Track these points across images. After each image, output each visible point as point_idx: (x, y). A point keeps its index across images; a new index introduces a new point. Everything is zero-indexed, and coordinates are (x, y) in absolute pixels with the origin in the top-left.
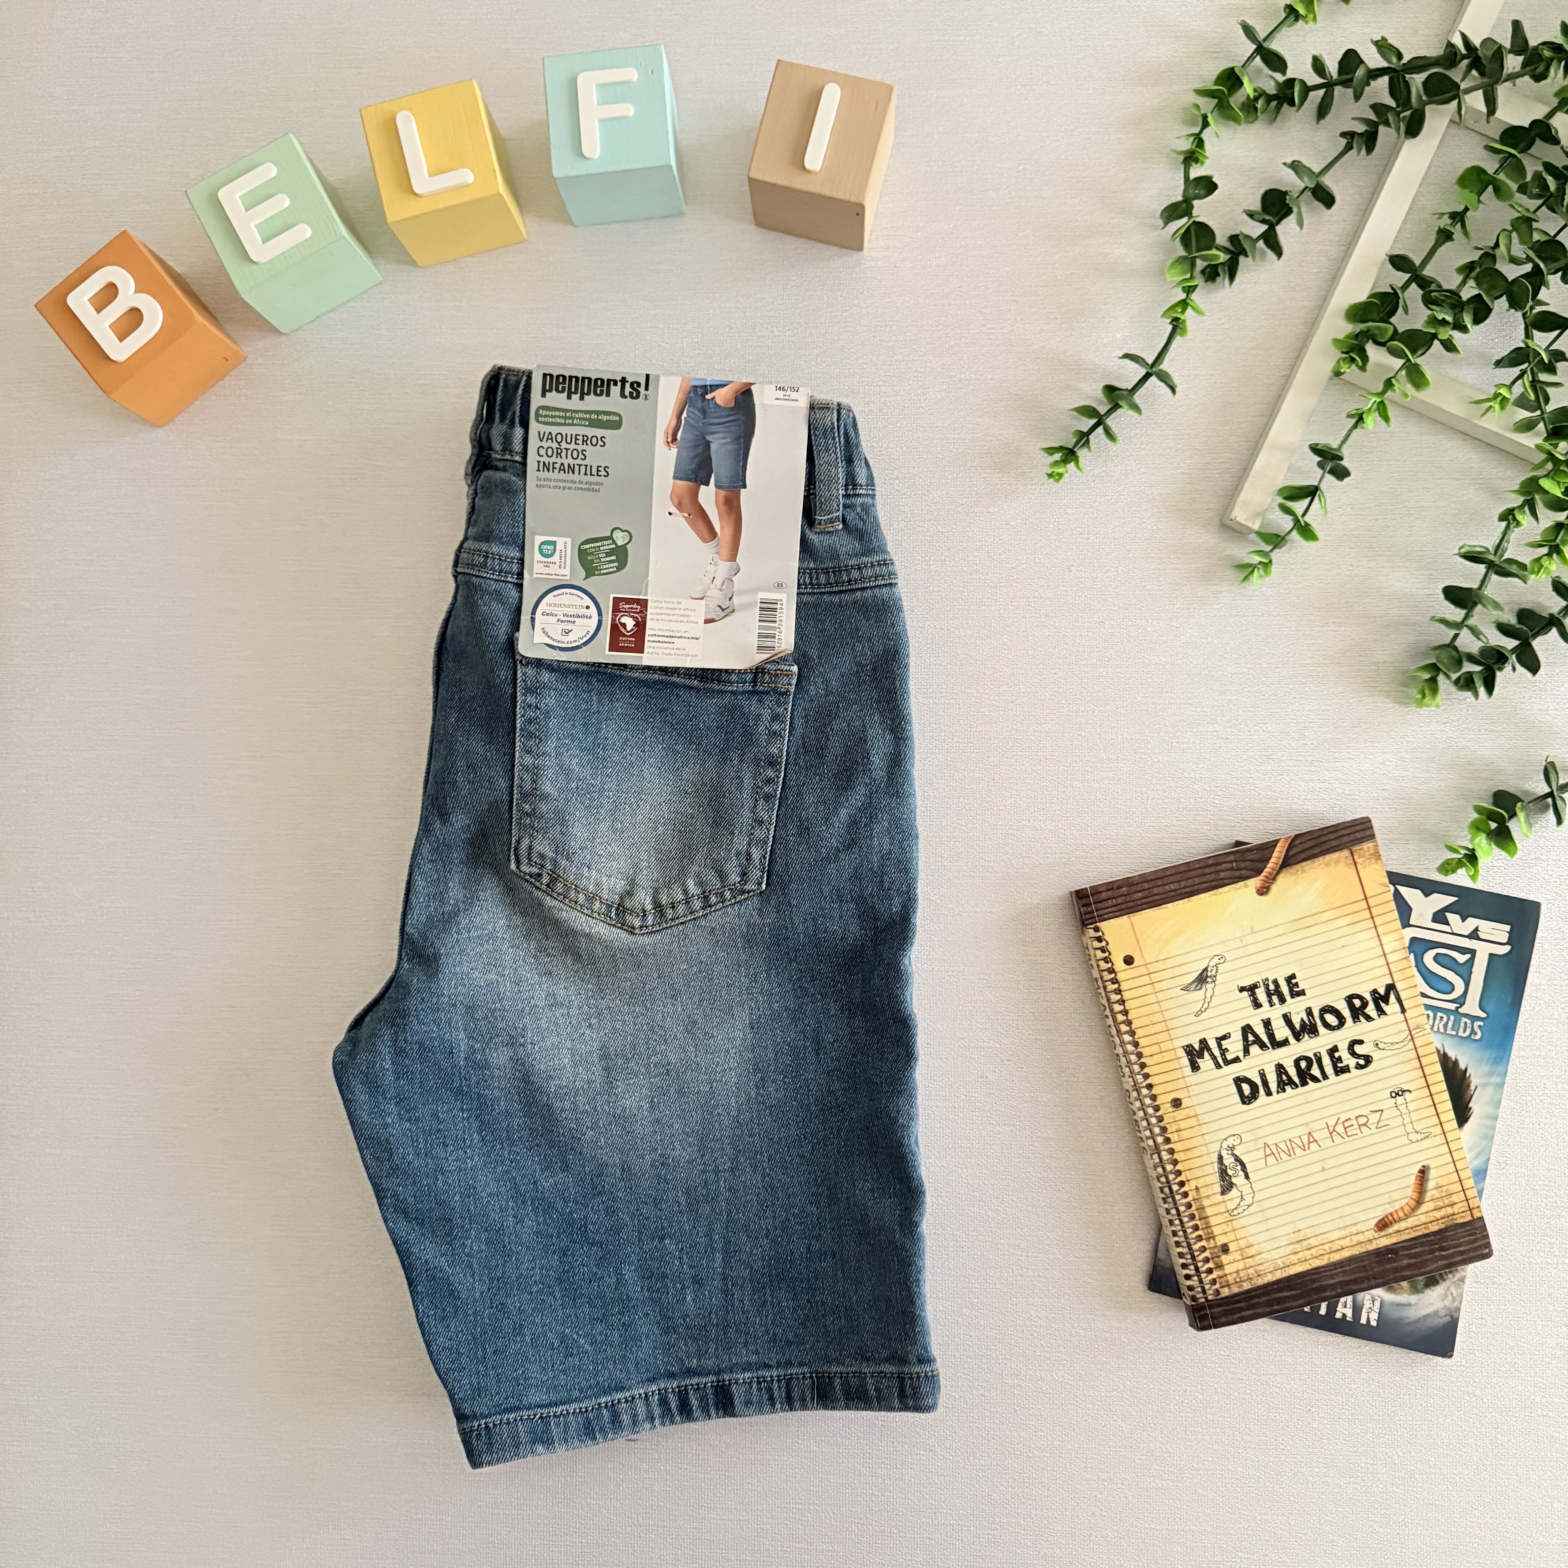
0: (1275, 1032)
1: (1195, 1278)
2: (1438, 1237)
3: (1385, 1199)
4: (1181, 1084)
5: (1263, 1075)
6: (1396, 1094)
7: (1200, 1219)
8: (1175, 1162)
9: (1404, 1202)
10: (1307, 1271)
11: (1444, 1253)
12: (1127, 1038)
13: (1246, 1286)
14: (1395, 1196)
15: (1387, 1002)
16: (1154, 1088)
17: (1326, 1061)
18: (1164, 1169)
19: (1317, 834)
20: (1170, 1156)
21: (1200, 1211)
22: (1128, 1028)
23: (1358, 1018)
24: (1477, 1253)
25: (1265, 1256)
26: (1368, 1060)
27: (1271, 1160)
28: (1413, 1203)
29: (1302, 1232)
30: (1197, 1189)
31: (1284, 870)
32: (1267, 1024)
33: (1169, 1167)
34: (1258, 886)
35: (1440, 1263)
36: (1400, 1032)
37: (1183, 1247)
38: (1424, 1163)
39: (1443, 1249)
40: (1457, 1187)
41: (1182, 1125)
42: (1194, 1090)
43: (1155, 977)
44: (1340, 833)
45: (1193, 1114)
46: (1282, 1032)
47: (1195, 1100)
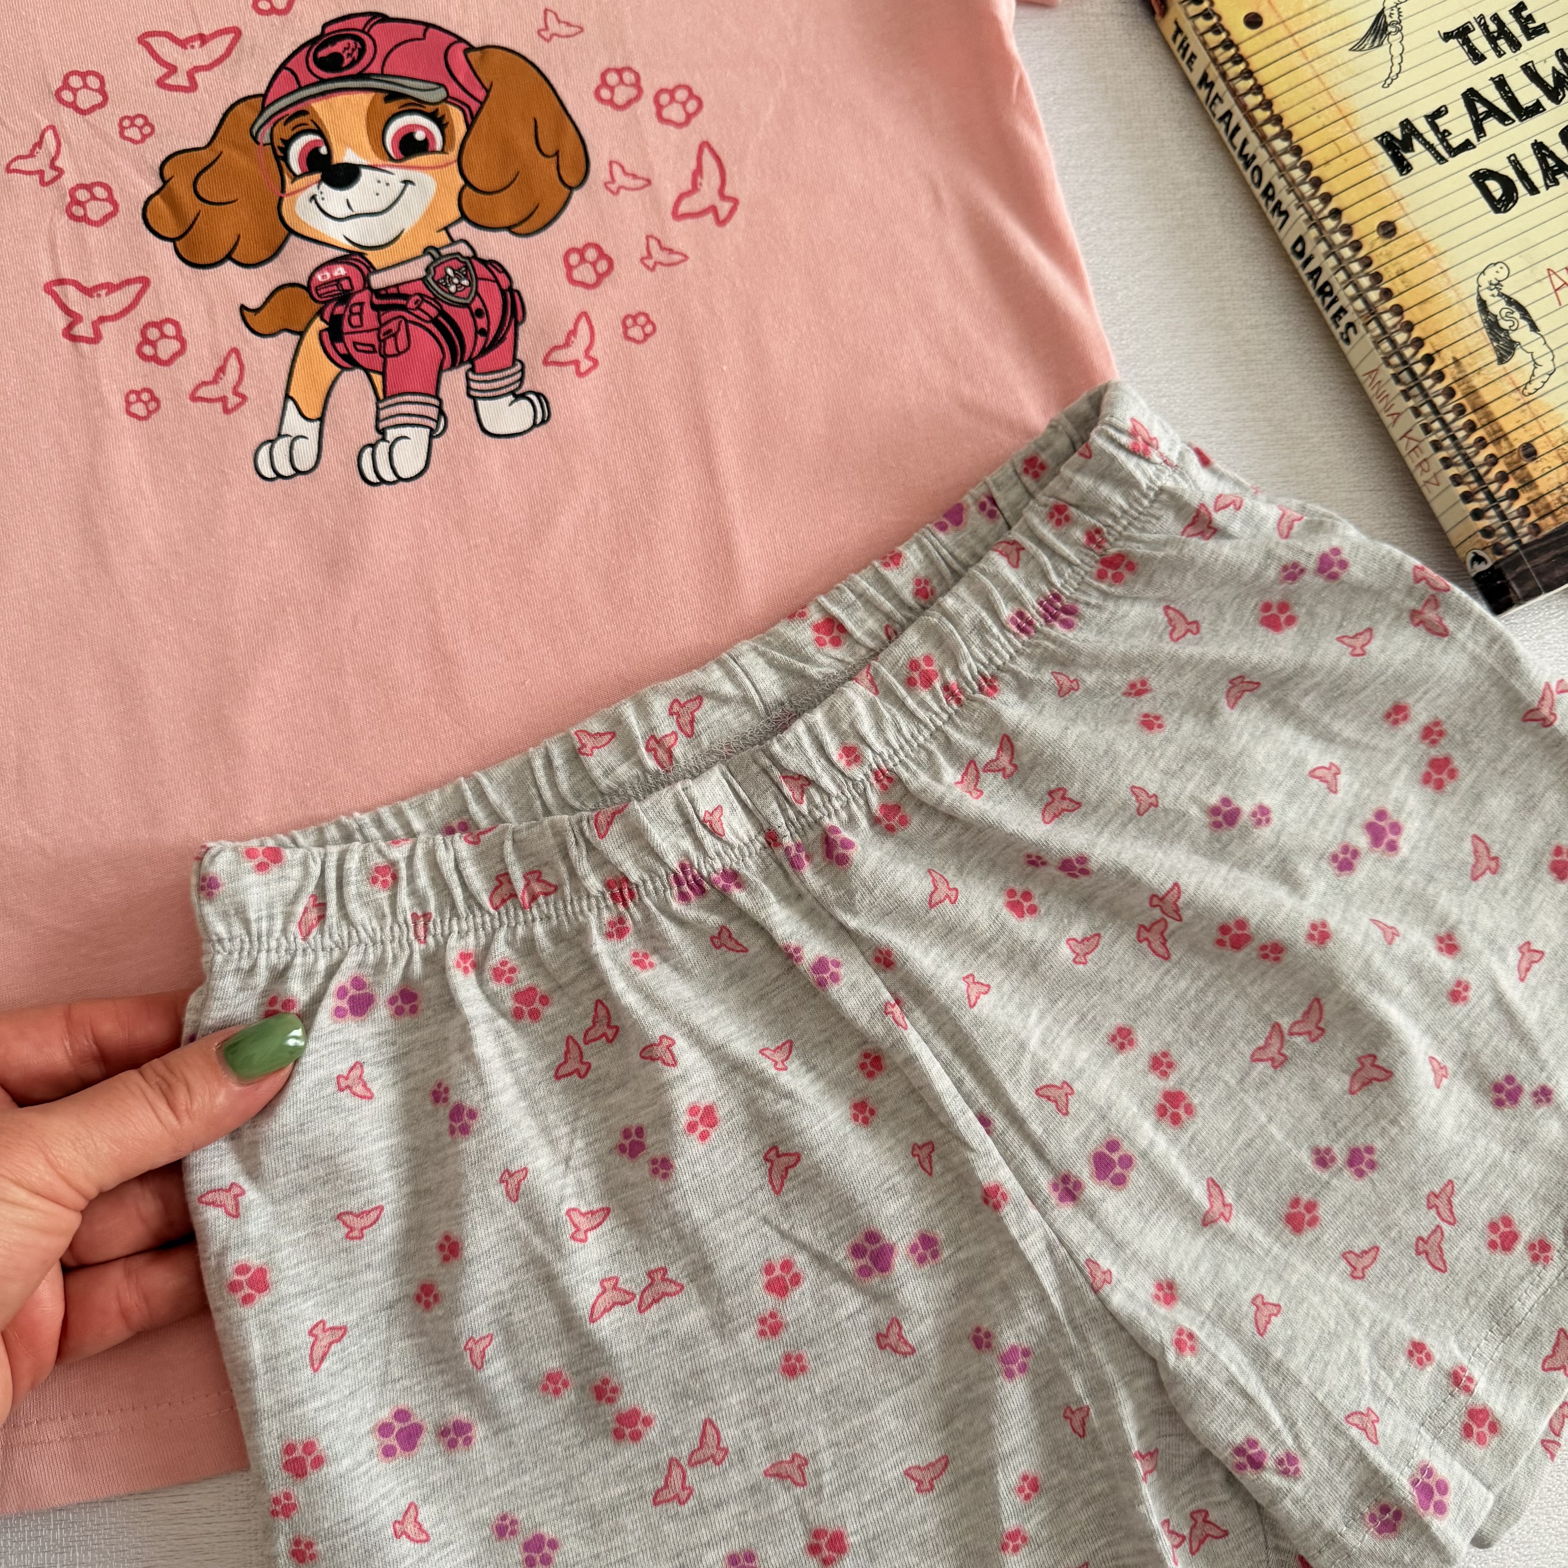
0: (1518, 95)
1: (1492, 513)
4: (1386, 196)
5: (1515, 163)
7: (1475, 411)
8: (1409, 327)
12: (1280, 145)
16: (1345, 214)
18: (1393, 342)
20: (1396, 319)
21: (1472, 397)
22: (1277, 129)
30: (1456, 361)
32: (1500, 83)
33: (1401, 338)
37: (1457, 465)
41: (1405, 262)
42: (1410, 204)
43: (1303, 38)
45: (1418, 241)
46: (1528, 93)
47: (1417, 219)
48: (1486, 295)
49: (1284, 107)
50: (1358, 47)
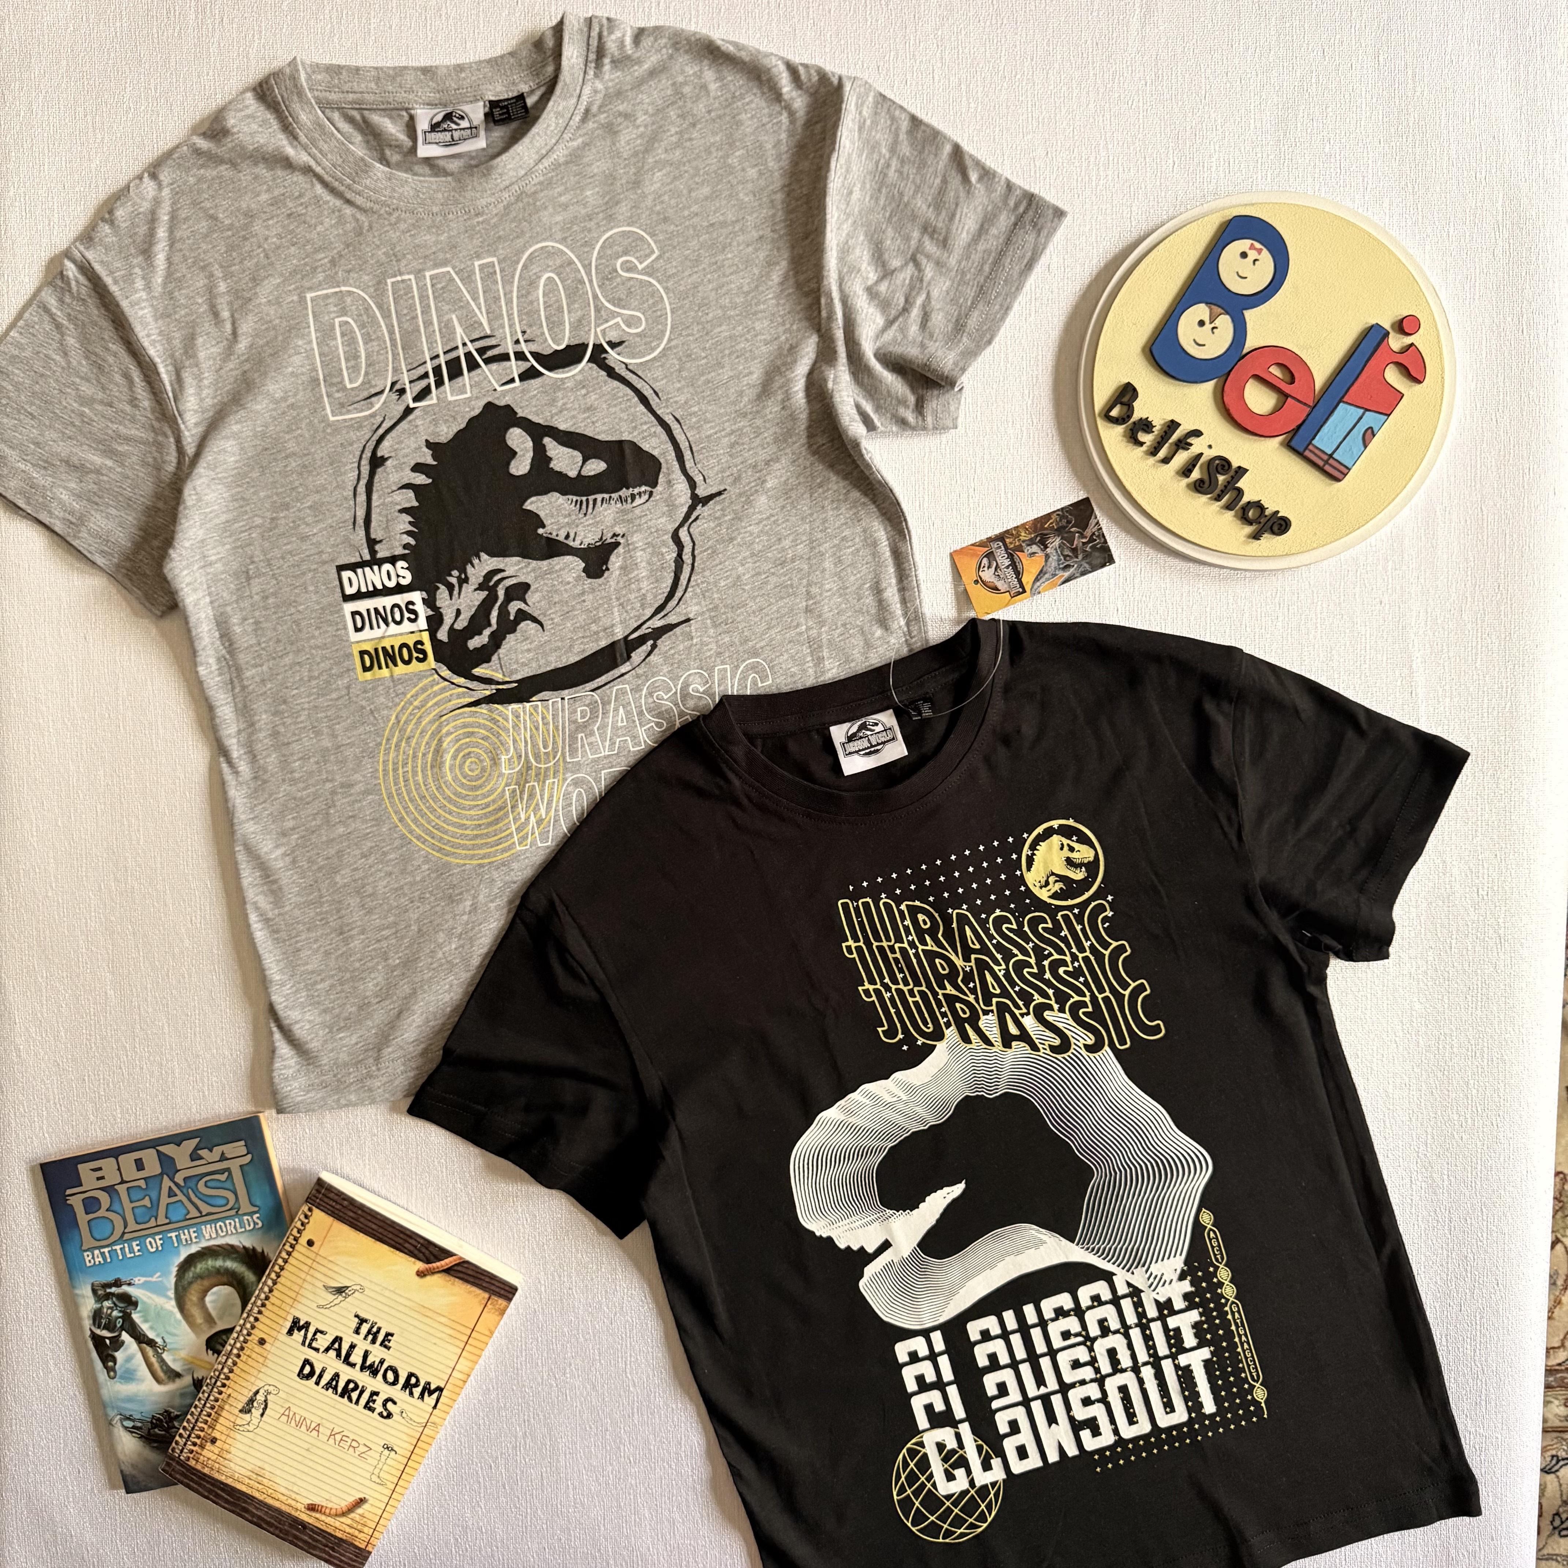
0: (353, 1355)
1: (184, 1440)
2: (336, 1541)
3: (327, 1496)
4: (274, 1333)
5: (323, 1371)
6: (388, 1448)
7: (216, 1413)
8: (231, 1371)
9: (335, 1506)
10: (248, 1494)
11: (332, 1553)
12: (270, 1282)
13: (206, 1471)
14: (333, 1499)
15: (430, 1395)
16: (258, 1322)
17: (366, 1395)
18: (223, 1368)
19: (478, 1271)
20: (231, 1364)
21: (220, 1409)
23: (406, 1389)
25: (232, 1465)
26: (389, 1416)
27: (284, 1419)
28: (339, 1512)
29: (264, 1472)
31: (444, 1274)
32: (352, 1347)
33: (226, 1370)
35: (324, 1555)
36: (421, 1417)
37: (193, 1418)
38: (367, 1497)
39: (333, 1549)
40: (373, 1525)
41: (254, 1355)
42: (277, 1344)
43: (315, 1265)
44: (494, 1282)
45: (265, 1355)
46: (356, 1358)
47: (273, 1350)
48: (261, 1391)
50: (326, 1288)
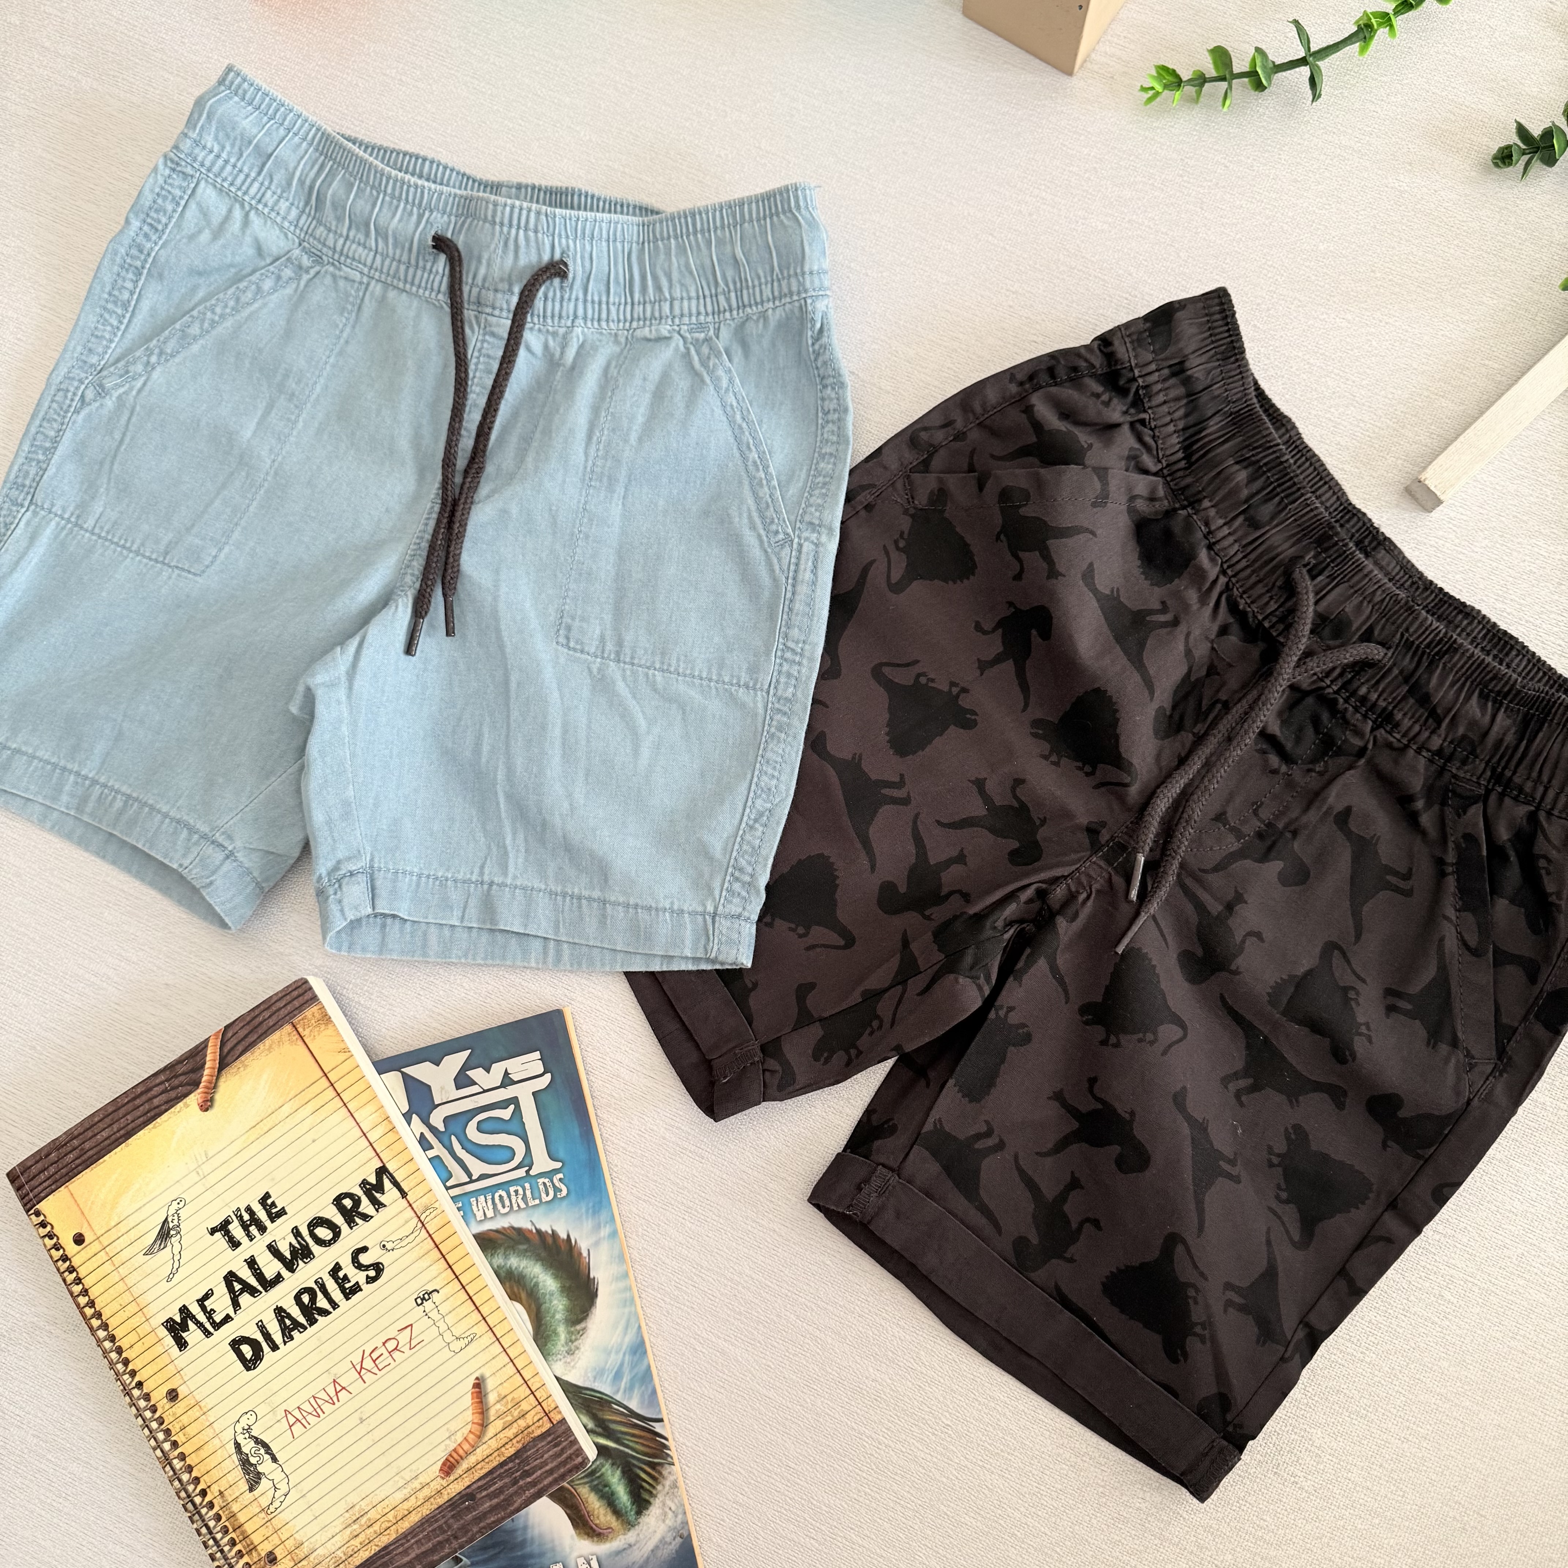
0: (263, 1270)
2: (517, 1461)
3: (443, 1434)
4: (171, 1370)
5: (262, 1328)
6: (423, 1298)
7: (234, 1530)
9: (466, 1431)
10: (375, 1554)
11: (529, 1480)
14: (453, 1426)
15: (382, 1191)
16: (145, 1384)
17: (331, 1286)
18: (180, 1481)
19: (248, 1019)
20: (182, 1463)
21: (232, 1520)
22: (99, 1322)
23: (354, 1222)
24: (568, 1466)
25: (320, 1551)
26: (378, 1268)
27: (298, 1428)
28: (477, 1429)
29: (357, 1507)
30: (221, 1493)
31: (223, 1072)
32: (252, 1263)
33: (185, 1477)
34: (200, 1101)
36: (407, 1222)
38: (477, 1375)
39: (527, 1474)
40: (524, 1391)
41: (185, 1420)
42: (188, 1373)
43: (111, 1250)
44: (274, 1008)
45: (193, 1402)
46: (271, 1267)
47: (192, 1385)
49: (102, 1305)
